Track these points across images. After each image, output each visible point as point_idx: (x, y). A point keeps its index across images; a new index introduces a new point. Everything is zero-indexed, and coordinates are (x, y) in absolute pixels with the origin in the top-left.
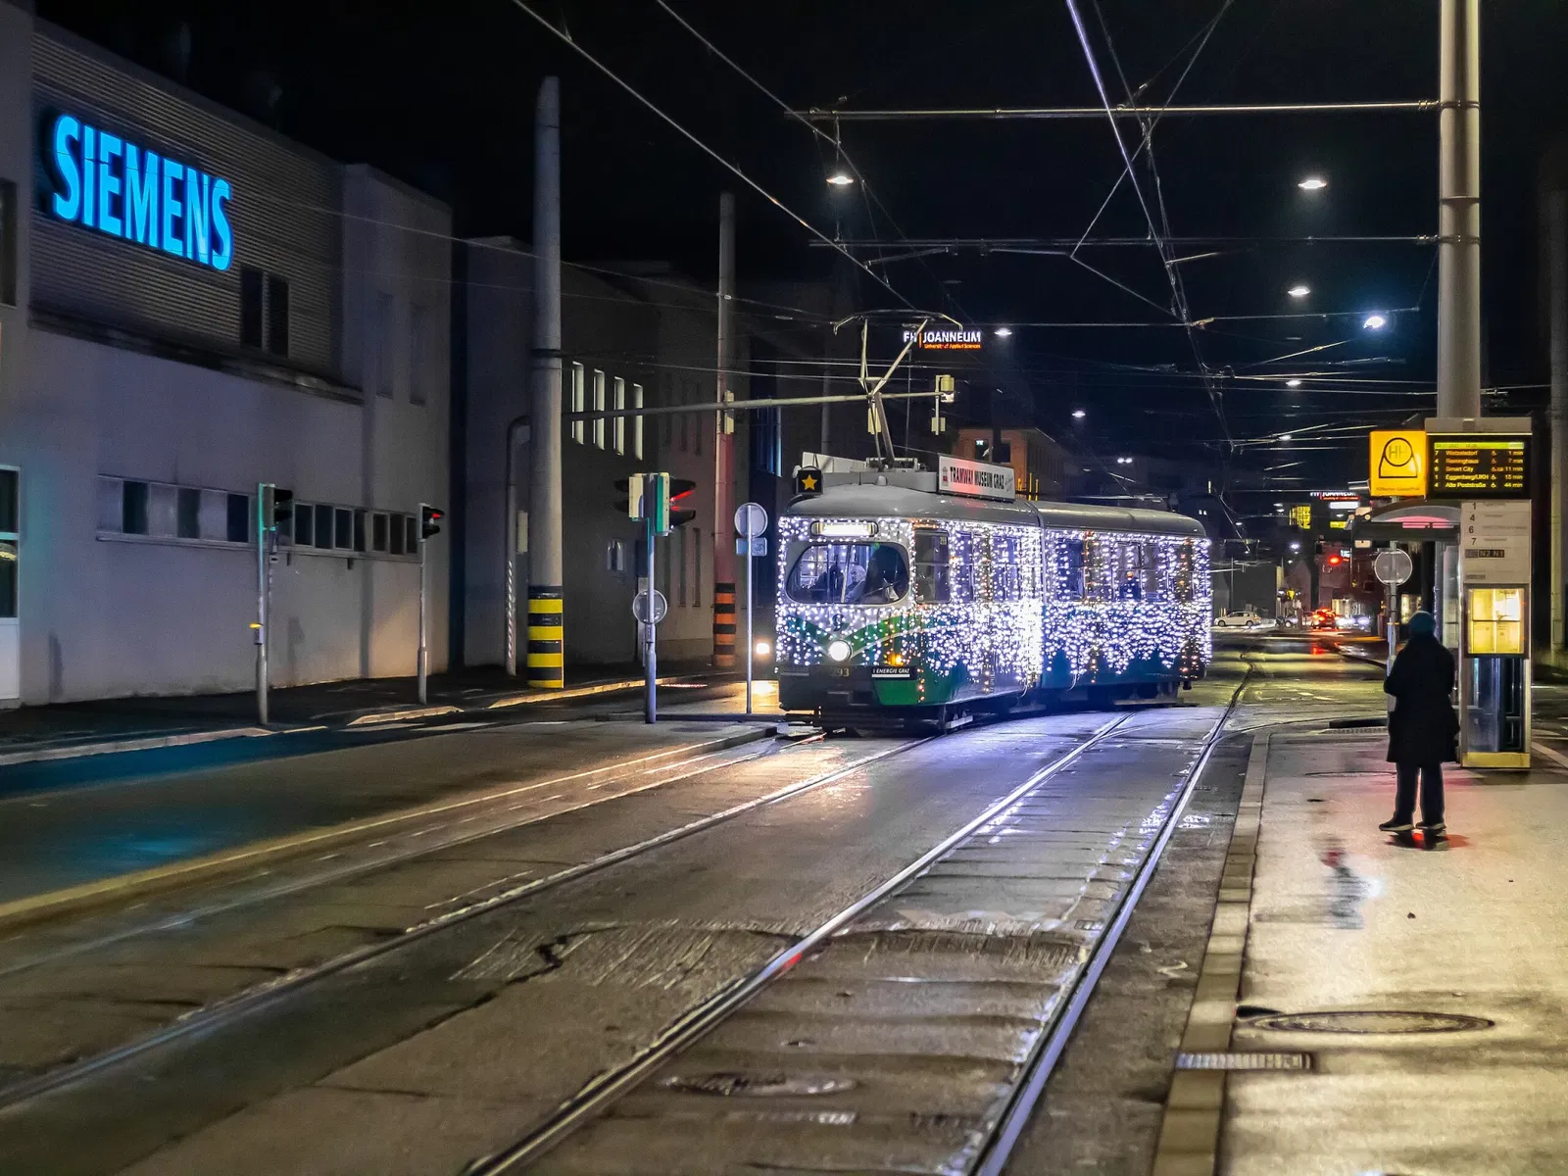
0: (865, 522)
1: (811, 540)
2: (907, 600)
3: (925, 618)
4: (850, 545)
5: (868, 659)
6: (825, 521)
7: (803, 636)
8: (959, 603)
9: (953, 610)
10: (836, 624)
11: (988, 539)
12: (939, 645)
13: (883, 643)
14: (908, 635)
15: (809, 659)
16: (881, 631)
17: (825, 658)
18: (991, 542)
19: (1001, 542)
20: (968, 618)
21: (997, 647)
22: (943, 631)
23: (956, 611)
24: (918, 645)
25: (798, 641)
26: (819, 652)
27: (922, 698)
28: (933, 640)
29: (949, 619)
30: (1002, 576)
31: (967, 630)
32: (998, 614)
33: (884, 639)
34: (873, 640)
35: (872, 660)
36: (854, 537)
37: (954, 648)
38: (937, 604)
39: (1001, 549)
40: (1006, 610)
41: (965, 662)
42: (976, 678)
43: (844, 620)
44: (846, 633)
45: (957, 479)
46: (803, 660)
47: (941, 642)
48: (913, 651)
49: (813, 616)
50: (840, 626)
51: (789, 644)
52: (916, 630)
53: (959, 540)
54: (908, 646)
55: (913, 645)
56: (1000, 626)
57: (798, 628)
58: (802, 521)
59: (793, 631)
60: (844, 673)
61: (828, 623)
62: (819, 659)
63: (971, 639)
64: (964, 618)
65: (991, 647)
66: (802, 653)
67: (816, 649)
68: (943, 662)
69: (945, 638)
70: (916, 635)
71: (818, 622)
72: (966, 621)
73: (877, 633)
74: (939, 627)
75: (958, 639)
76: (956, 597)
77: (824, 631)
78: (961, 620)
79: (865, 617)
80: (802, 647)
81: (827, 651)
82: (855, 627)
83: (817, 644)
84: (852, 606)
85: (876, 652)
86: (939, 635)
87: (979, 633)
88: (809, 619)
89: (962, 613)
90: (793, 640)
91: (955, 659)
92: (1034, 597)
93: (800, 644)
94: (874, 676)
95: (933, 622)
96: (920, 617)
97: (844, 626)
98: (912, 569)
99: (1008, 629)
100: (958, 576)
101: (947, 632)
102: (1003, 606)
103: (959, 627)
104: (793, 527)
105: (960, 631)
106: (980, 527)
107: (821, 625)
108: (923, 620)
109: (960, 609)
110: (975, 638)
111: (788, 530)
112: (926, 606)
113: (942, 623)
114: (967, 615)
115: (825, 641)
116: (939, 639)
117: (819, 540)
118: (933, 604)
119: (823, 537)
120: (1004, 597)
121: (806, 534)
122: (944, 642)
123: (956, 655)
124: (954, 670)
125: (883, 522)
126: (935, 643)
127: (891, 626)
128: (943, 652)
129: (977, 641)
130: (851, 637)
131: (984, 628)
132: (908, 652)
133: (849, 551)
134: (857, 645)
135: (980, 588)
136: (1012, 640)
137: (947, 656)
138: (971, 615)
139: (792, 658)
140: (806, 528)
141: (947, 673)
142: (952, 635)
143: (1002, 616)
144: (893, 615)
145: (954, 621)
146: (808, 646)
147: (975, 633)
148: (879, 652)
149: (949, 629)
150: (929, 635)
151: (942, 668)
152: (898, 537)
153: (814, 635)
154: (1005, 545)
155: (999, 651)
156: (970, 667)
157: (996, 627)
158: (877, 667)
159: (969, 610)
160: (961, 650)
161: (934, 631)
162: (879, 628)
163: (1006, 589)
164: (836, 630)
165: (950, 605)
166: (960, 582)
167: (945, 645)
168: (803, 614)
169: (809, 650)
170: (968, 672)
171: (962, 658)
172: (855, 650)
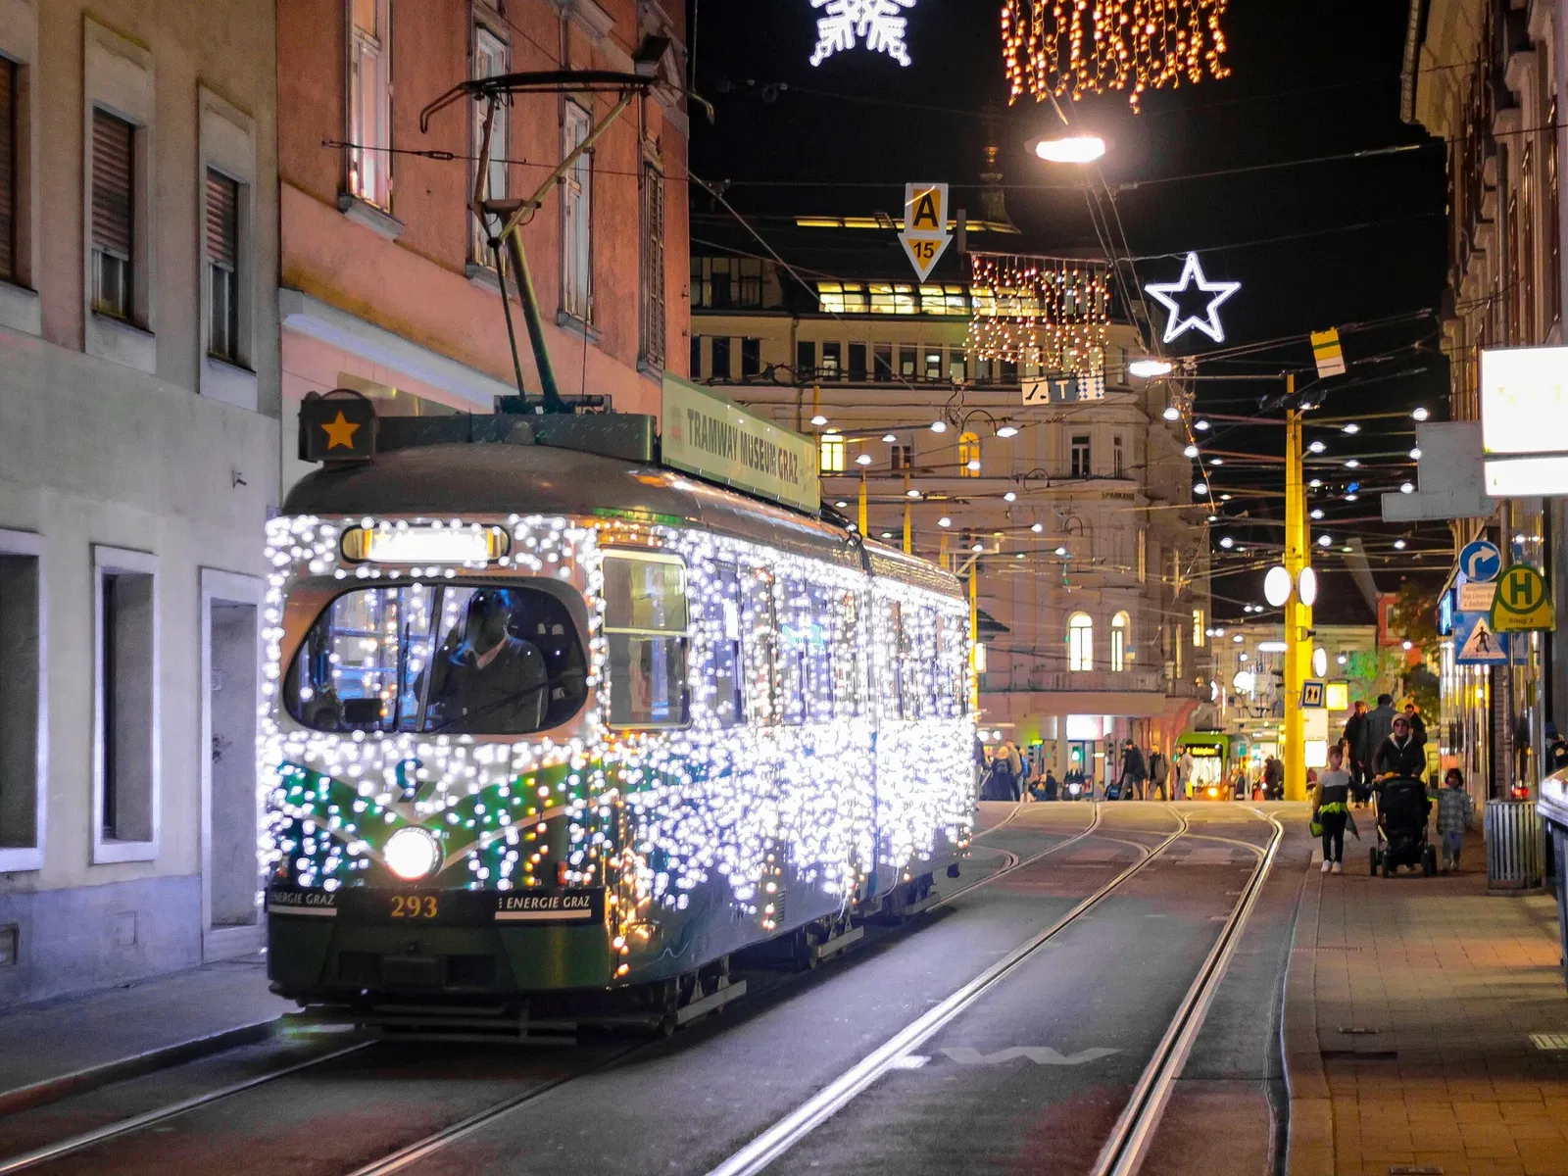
0: (476, 527)
1: (340, 574)
2: (584, 726)
3: (628, 767)
4: (437, 586)
5: (483, 873)
6: (377, 526)
7: (322, 812)
8: (710, 730)
9: (695, 747)
10: (402, 784)
11: (773, 583)
12: (663, 833)
13: (522, 833)
14: (585, 811)
15: (335, 875)
16: (517, 801)
17: (378, 869)
18: (778, 591)
19: (796, 594)
20: (732, 764)
21: (792, 827)
22: (674, 800)
23: (703, 750)
24: (612, 835)
25: (309, 827)
26: (361, 856)
27: (623, 969)
28: (649, 823)
29: (689, 769)
30: (800, 667)
31: (730, 792)
32: (793, 752)
33: (525, 823)
34: (496, 826)
35: (495, 876)
36: (446, 566)
37: (700, 840)
38: (657, 732)
39: (797, 610)
40: (808, 742)
41: (724, 869)
42: (749, 903)
43: (423, 774)
44: (427, 807)
45: (702, 441)
46: (321, 878)
47: (668, 826)
48: (600, 848)
49: (345, 764)
50: (413, 789)
51: (289, 833)
52: (605, 799)
53: (711, 579)
54: (587, 839)
55: (599, 838)
56: (796, 778)
57: (310, 795)
58: (318, 527)
59: (299, 802)
60: (425, 908)
61: (380, 782)
62: (359, 873)
63: (738, 813)
64: (723, 765)
65: (780, 826)
66: (320, 858)
67: (354, 848)
68: (674, 875)
69: (677, 815)
70: (605, 813)
71: (358, 779)
72: (726, 773)
73: (506, 803)
74: (663, 791)
75: (708, 817)
76: (704, 716)
77: (370, 801)
78: (714, 771)
79: (479, 768)
80: (318, 843)
81: (382, 854)
82: (451, 791)
83: (357, 835)
84: (443, 739)
85: (503, 857)
86: (663, 810)
87: (754, 797)
88: (336, 771)
89: (717, 754)
90: (298, 824)
91: (701, 866)
92: (856, 714)
93: (315, 835)
94: (500, 916)
95: (649, 776)
96: (616, 766)
97: (425, 789)
98: (594, 644)
99: (814, 784)
100: (709, 664)
101: (686, 802)
102: (802, 735)
103: (709, 786)
104: (300, 543)
105: (714, 796)
106: (756, 555)
107: (365, 788)
108: (622, 775)
109: (711, 745)
110: (746, 810)
111: (286, 549)
112: (631, 739)
113: (668, 780)
114: (729, 757)
115: (374, 828)
116: (664, 818)
117: (362, 572)
118: (649, 732)
119: (373, 565)
120: (803, 714)
121: (330, 557)
122: (675, 828)
123: (704, 856)
124: (697, 894)
125: (523, 526)
126: (654, 830)
127: (544, 791)
128: (674, 850)
129: (750, 815)
130: (440, 818)
131: (766, 786)
132: (586, 854)
133: (437, 601)
134: (461, 838)
135: (756, 698)
136: (819, 808)
137: (683, 859)
138: (738, 757)
139: (294, 873)
140: (332, 544)
141: (683, 902)
142: (696, 807)
143: (800, 755)
144: (547, 762)
145: (696, 774)
146: (334, 840)
147: (745, 799)
148: (513, 856)
149: (686, 794)
150: (639, 810)
151: (672, 889)
152: (562, 561)
153: (348, 814)
154: (804, 601)
155: (794, 836)
156: (734, 880)
157: (786, 781)
158: (506, 894)
159: (733, 745)
160: (715, 842)
161: (650, 799)
162: (511, 796)
163: (808, 697)
164: (404, 799)
165: (690, 735)
166: (714, 680)
167: (679, 835)
168: (320, 760)
169: (337, 850)
170: (732, 891)
171: (718, 861)
172: (451, 852)
